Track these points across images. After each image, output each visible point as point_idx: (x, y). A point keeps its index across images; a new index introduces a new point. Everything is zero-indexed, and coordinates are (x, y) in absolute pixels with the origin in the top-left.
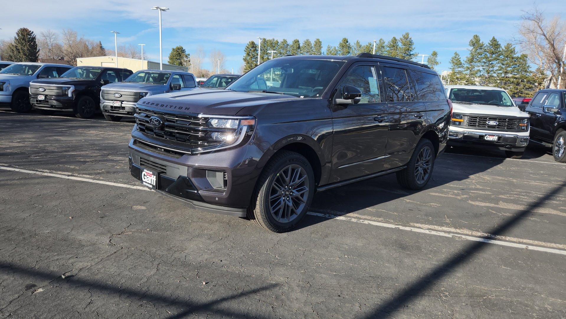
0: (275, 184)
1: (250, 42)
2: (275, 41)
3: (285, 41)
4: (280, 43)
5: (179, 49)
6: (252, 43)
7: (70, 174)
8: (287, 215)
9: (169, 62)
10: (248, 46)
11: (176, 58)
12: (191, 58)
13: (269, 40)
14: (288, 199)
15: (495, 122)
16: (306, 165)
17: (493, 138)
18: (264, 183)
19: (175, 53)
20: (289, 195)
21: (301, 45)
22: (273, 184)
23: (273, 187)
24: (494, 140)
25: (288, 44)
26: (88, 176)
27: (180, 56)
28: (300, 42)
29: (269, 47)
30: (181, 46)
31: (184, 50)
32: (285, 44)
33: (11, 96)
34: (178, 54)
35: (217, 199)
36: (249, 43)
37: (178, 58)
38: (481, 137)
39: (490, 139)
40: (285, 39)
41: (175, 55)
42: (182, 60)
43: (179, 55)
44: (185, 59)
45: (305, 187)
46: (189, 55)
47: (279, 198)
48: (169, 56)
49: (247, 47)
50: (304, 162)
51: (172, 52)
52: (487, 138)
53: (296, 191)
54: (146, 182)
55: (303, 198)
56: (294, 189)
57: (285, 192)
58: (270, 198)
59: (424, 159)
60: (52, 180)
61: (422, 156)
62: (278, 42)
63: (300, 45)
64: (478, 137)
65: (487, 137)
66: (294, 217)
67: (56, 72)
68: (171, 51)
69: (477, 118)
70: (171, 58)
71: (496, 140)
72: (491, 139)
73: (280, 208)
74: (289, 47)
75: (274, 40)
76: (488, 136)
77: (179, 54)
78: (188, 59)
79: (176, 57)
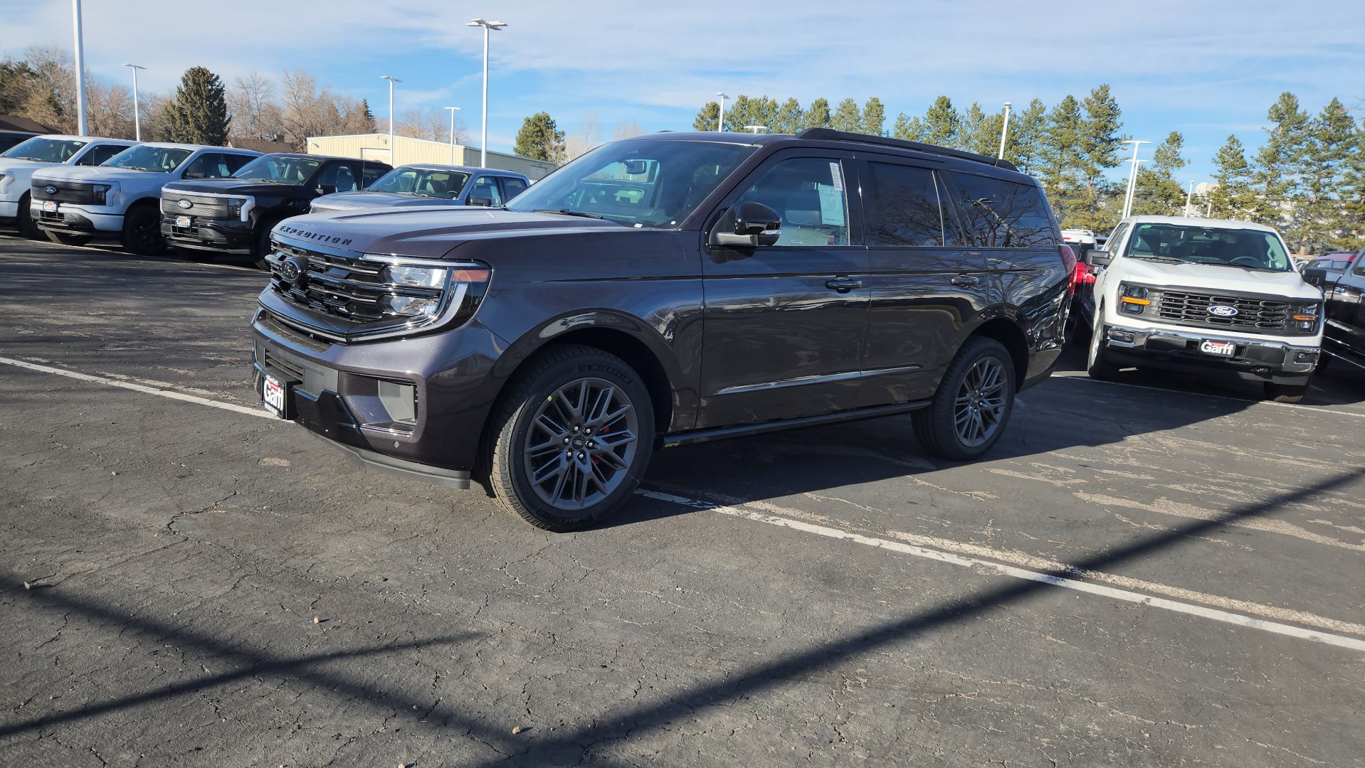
0: (542, 420)
1: (707, 105)
2: (769, 102)
3: (794, 103)
4: (780, 106)
5: (541, 120)
6: (714, 106)
7: (168, 385)
8: (578, 492)
9: (516, 150)
10: (703, 114)
11: (534, 142)
12: (568, 141)
13: (753, 101)
14: (582, 456)
15: (1229, 310)
16: (627, 380)
17: (1221, 348)
18: (510, 415)
19: (531, 128)
20: (585, 449)
21: (832, 113)
22: (536, 420)
23: (537, 428)
24: (1224, 352)
25: (800, 109)
26: (205, 392)
27: (543, 135)
28: (830, 106)
29: (753, 118)
30: (546, 112)
31: (552, 123)
32: (793, 111)
33: (123, 217)
34: (537, 132)
35: (397, 445)
36: (704, 108)
37: (537, 140)
38: (1193, 344)
39: (1213, 352)
40: (794, 98)
41: (530, 135)
42: (547, 147)
43: (539, 134)
44: (554, 143)
45: (628, 431)
46: (563, 133)
47: (554, 452)
48: (518, 136)
49: (699, 115)
50: (622, 375)
51: (524, 127)
52: (1207, 347)
53: (603, 439)
54: (269, 404)
55: (622, 457)
56: (597, 435)
57: (572, 440)
58: (528, 449)
59: (984, 388)
60: (122, 396)
61: (977, 380)
62: (775, 106)
63: (830, 113)
64: (1185, 344)
65: (1207, 345)
66: (598, 498)
67: (225, 166)
68: (520, 125)
69: (1183, 296)
70: (522, 142)
71: (1229, 353)
72: (1216, 352)
73: (556, 477)
74: (802, 117)
75: (767, 101)
76: (1210, 344)
77: (541, 130)
78: (561, 143)
79: (533, 139)
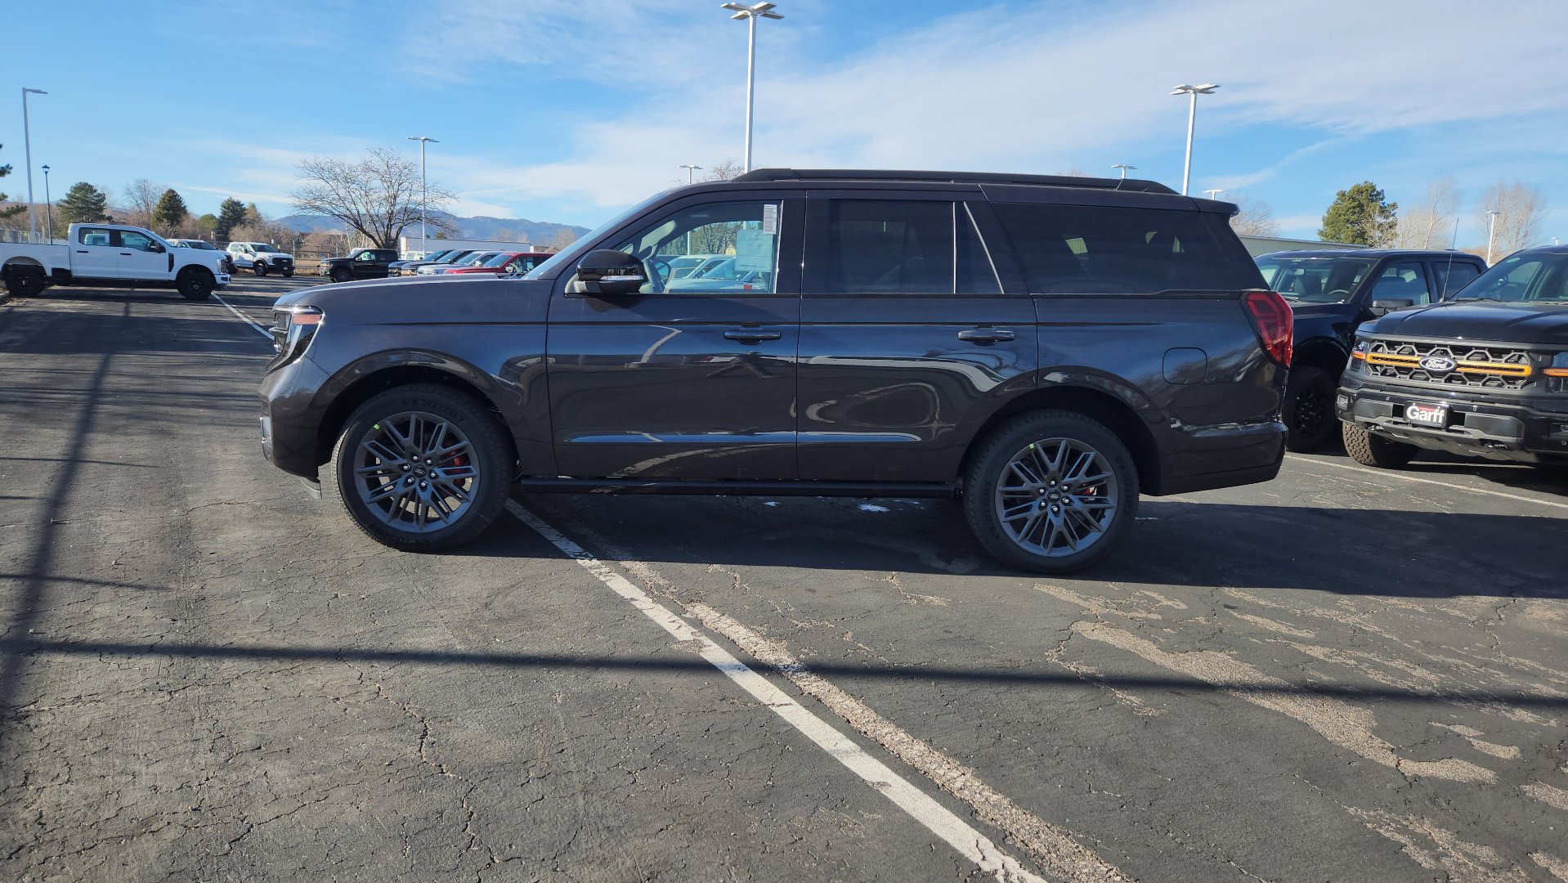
5: (1362, 192)
9: (1321, 233)
11: (1348, 221)
12: (1401, 216)
19: (1345, 204)
27: (1363, 211)
31: (1379, 194)
34: (1354, 208)
37: (1353, 218)
41: (1343, 212)
42: (1367, 227)
43: (1357, 210)
44: (1379, 219)
46: (1394, 206)
48: (1326, 215)
51: (1336, 203)
70: (1329, 222)
77: (1361, 206)
78: (1391, 219)
79: (1347, 217)
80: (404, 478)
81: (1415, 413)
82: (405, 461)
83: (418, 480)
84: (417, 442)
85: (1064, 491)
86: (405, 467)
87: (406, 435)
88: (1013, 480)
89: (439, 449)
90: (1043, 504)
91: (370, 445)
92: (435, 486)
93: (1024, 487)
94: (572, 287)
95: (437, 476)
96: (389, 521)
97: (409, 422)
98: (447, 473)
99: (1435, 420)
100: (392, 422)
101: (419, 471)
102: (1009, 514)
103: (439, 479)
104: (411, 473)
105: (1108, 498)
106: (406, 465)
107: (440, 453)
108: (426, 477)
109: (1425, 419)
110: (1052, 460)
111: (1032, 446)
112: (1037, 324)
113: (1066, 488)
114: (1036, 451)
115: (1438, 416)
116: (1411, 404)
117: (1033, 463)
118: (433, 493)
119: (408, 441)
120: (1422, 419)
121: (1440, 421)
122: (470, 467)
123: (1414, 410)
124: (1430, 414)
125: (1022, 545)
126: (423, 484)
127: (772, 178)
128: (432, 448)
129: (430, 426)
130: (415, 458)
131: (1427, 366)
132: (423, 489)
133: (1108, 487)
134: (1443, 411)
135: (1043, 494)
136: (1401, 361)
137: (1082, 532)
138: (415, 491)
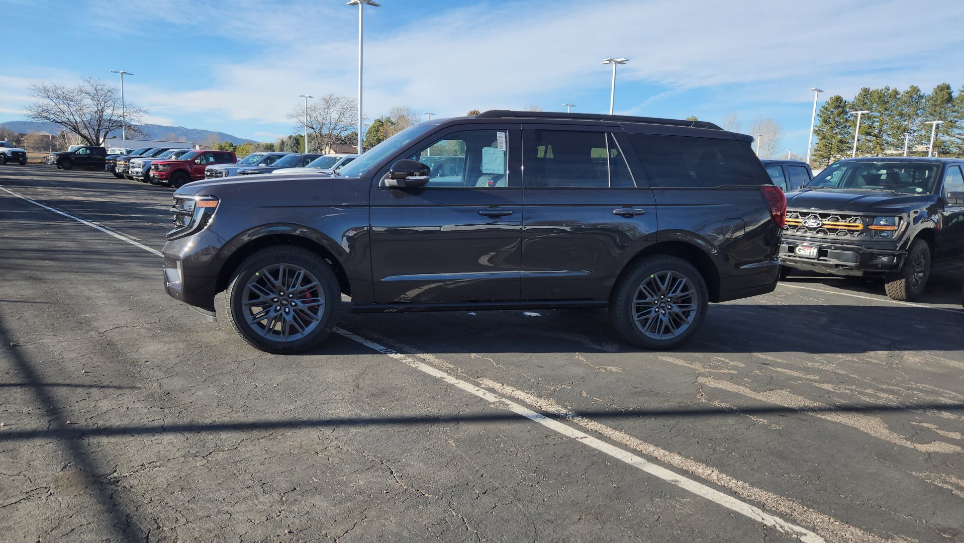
1: (831, 98)
2: (891, 91)
3: (915, 90)
4: (901, 93)
6: (837, 99)
10: (827, 106)
13: (875, 92)
21: (955, 94)
25: (922, 94)
28: (953, 89)
29: (875, 105)
30: (695, 116)
32: (915, 96)
36: (828, 100)
40: (915, 86)
49: (824, 107)
62: (897, 93)
63: (953, 94)
74: (923, 100)
75: (889, 90)
80: (274, 306)
81: (800, 250)
82: (275, 296)
83: (283, 308)
84: (284, 284)
85: (668, 301)
86: (275, 300)
87: (277, 279)
88: (641, 296)
89: (298, 288)
90: (657, 309)
91: (253, 286)
92: (294, 311)
93: (647, 300)
94: (383, 183)
95: (296, 305)
96: (265, 335)
97: (279, 270)
98: (303, 302)
99: (811, 254)
100: (267, 270)
101: (284, 302)
102: (639, 317)
103: (298, 307)
104: (279, 303)
105: (692, 305)
106: (275, 298)
107: (299, 290)
108: (289, 306)
109: (806, 254)
110: (663, 284)
111: (652, 276)
112: (656, 205)
113: (669, 299)
114: (654, 278)
115: (813, 252)
116: (798, 246)
117: (653, 287)
118: (294, 315)
119: (278, 283)
120: (804, 254)
121: (815, 255)
122: (319, 298)
123: (800, 249)
124: (809, 251)
125: (646, 334)
126: (287, 310)
127: (500, 116)
128: (294, 286)
129: (292, 273)
130: (282, 293)
131: (806, 225)
132: (287, 313)
133: (692, 297)
134: (816, 249)
135: (656, 304)
136: (792, 222)
137: (678, 325)
138: (281, 314)
